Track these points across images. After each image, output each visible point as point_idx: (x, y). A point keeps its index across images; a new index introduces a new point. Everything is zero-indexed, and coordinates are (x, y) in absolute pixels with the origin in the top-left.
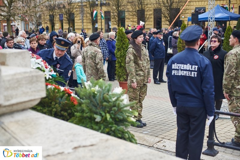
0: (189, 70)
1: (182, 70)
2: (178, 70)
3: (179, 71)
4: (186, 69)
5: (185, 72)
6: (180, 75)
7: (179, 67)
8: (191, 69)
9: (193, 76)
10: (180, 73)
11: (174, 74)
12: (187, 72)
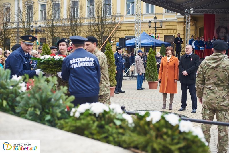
0: (88, 61)
1: (81, 62)
2: (77, 63)
3: (79, 64)
4: (85, 61)
5: (84, 63)
6: (80, 66)
7: (78, 60)
8: (89, 60)
9: (92, 65)
10: (81, 65)
11: (73, 67)
12: (87, 63)
